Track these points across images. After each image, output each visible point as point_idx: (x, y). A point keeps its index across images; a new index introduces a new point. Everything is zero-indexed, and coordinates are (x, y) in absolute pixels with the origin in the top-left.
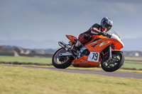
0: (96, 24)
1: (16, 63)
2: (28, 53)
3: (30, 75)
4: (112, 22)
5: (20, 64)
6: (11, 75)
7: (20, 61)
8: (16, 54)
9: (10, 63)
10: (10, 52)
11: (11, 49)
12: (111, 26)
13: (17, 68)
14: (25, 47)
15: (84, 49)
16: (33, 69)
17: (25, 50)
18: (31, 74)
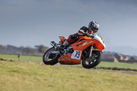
0: (84, 27)
1: (115, 69)
2: (127, 59)
3: (128, 81)
4: (98, 26)
5: (119, 69)
6: (109, 80)
7: (119, 67)
8: (116, 60)
9: (109, 69)
10: (110, 58)
11: (111, 55)
12: (97, 29)
13: (115, 74)
14: (125, 54)
15: (70, 48)
16: (130, 75)
17: (125, 57)
18: (129, 79)
